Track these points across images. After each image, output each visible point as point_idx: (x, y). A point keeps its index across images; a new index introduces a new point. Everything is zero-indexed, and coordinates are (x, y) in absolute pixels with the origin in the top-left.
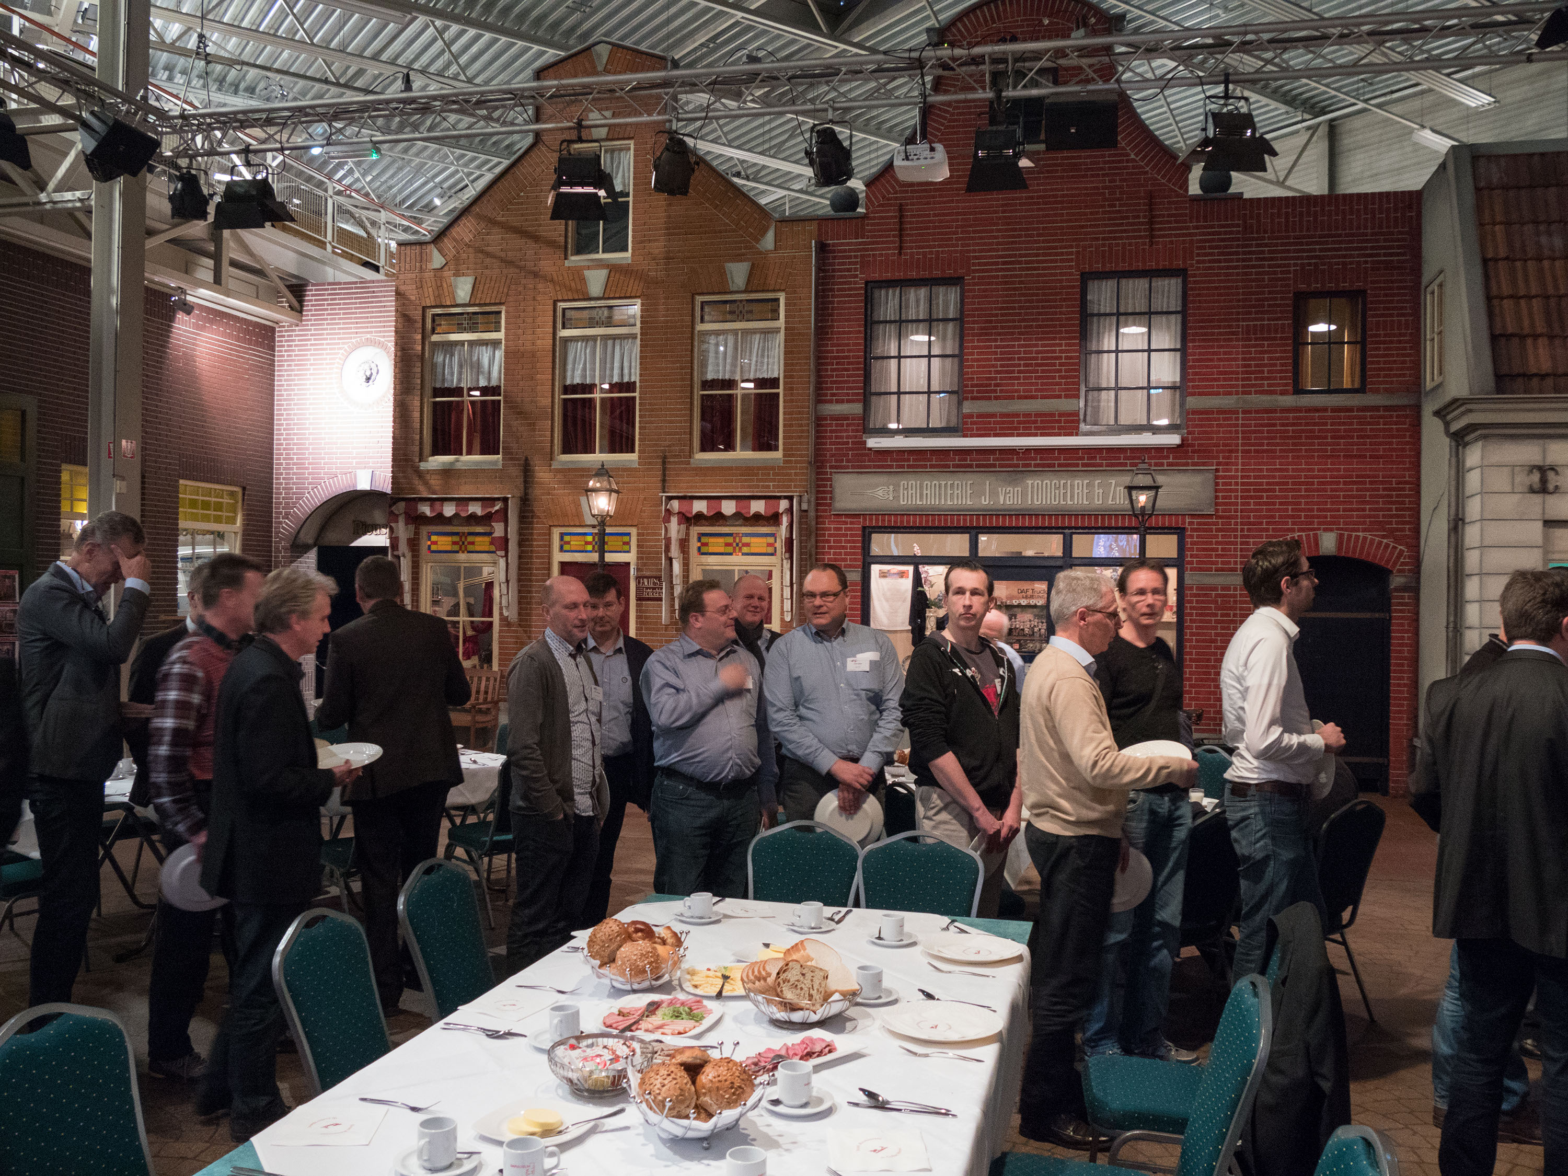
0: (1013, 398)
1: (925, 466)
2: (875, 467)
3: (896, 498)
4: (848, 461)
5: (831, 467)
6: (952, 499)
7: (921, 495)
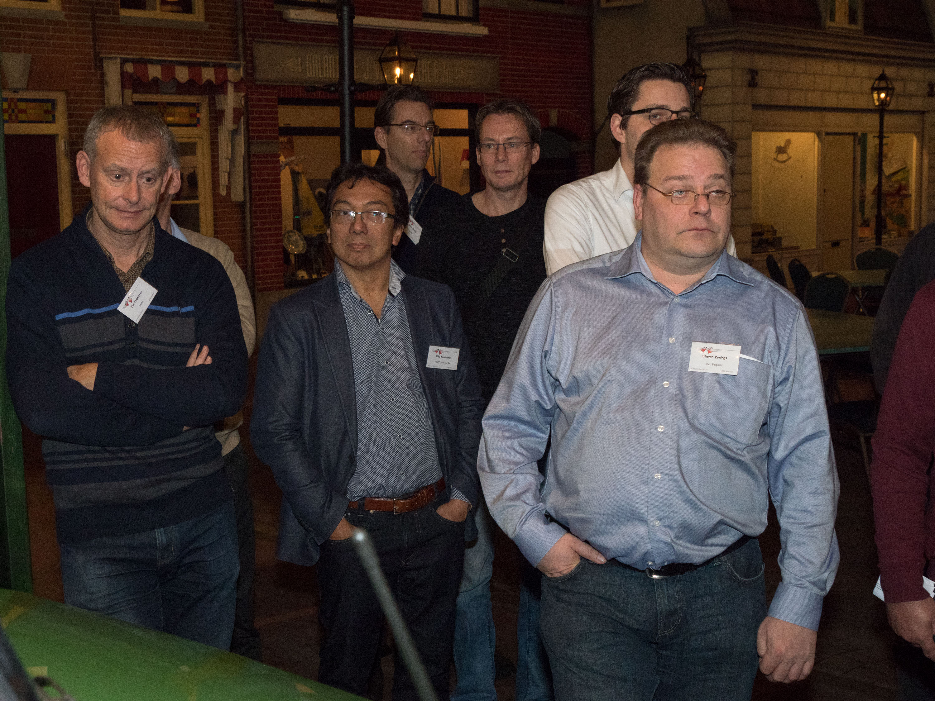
1: (322, 41)
3: (304, 70)
5: (254, 36)
7: (322, 69)
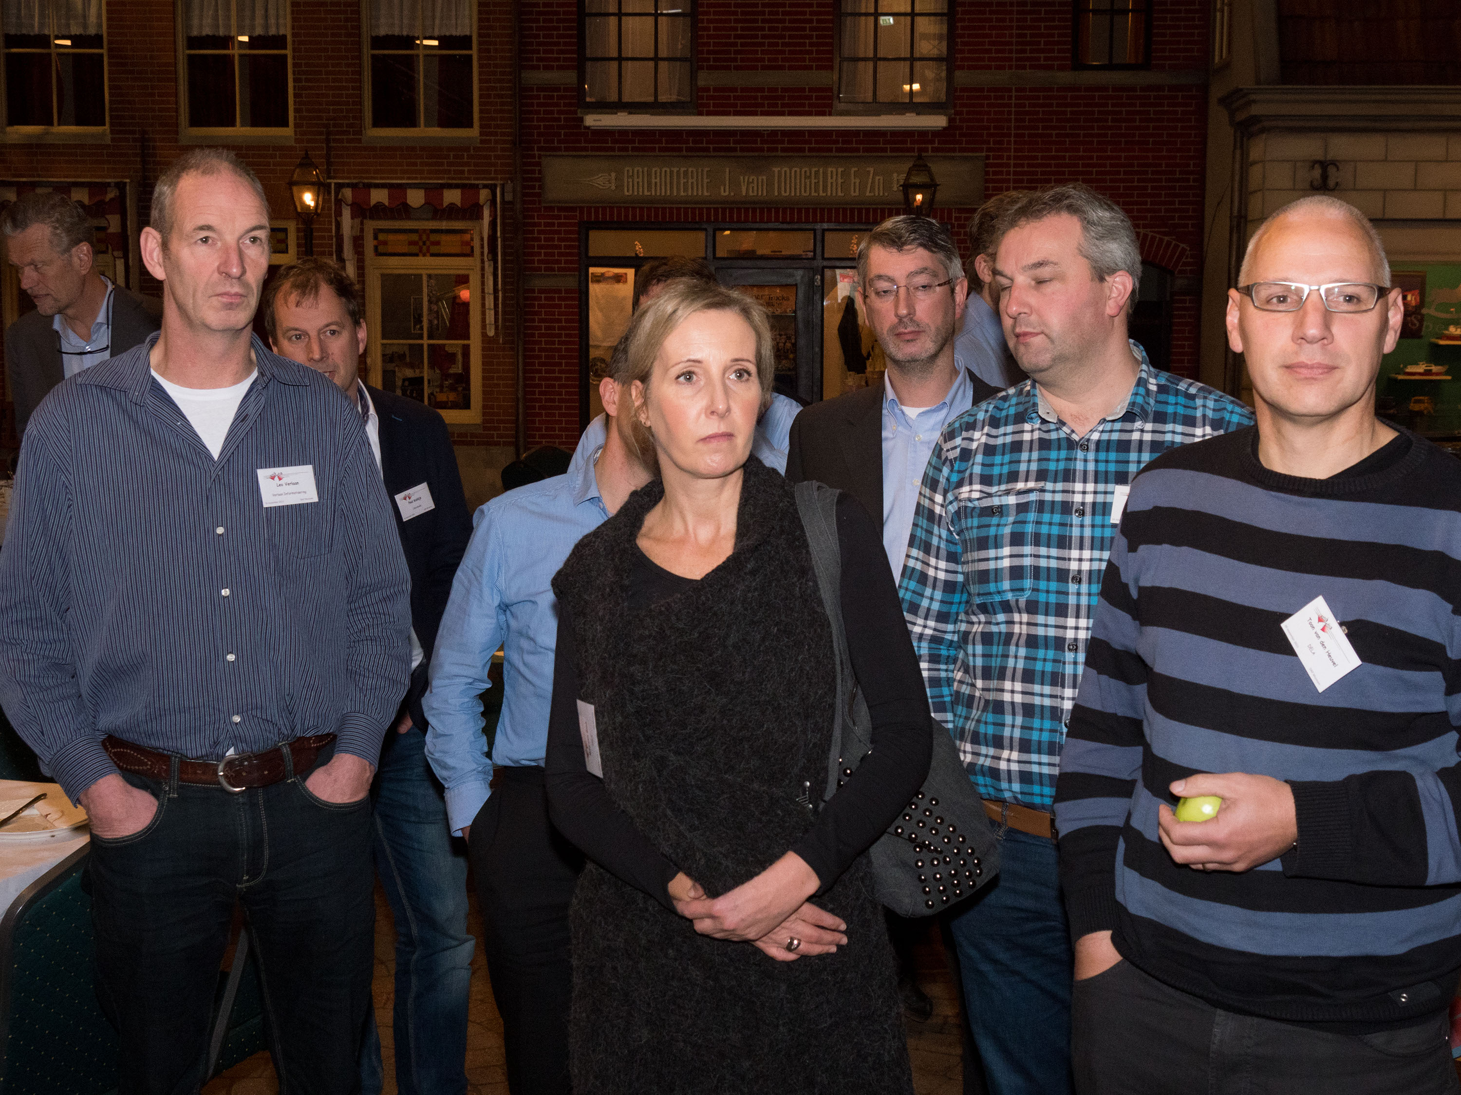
0: (755, 68)
1: (653, 150)
2: (594, 149)
3: (619, 187)
4: (559, 142)
5: (539, 149)
6: (685, 190)
7: (649, 184)
